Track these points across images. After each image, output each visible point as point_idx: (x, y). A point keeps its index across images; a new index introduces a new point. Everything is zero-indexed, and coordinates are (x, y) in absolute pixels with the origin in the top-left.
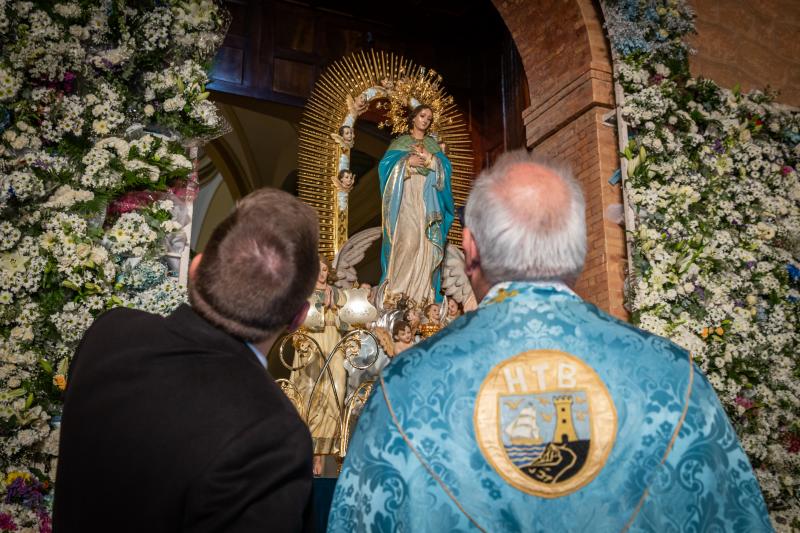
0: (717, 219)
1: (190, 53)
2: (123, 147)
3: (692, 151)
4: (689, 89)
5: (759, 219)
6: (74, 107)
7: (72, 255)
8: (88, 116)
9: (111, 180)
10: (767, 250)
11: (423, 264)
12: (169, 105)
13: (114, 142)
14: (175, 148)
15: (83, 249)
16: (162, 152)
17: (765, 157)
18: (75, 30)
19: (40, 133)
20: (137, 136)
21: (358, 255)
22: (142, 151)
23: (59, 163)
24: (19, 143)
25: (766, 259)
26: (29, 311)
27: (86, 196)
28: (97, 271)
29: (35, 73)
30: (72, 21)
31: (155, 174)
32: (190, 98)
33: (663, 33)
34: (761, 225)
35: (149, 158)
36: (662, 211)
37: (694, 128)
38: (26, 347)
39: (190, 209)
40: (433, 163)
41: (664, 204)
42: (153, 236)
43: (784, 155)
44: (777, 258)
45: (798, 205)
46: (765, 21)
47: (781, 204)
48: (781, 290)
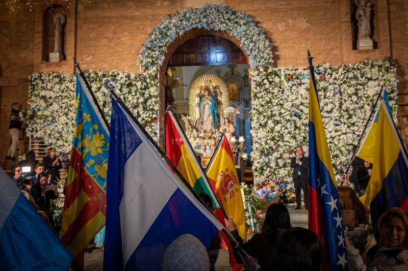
0: (275, 104)
1: (154, 96)
2: (144, 115)
3: (266, 90)
4: (270, 73)
5: (287, 101)
6: (136, 111)
8: (138, 112)
9: (144, 122)
10: (289, 109)
11: (209, 122)
12: (151, 107)
13: (143, 115)
14: (153, 114)
16: (151, 115)
17: (289, 86)
18: (135, 97)
20: (147, 113)
22: (148, 116)
25: (290, 111)
32: (153, 106)
33: (263, 60)
34: (288, 103)
35: (148, 117)
37: (268, 83)
39: (158, 123)
41: (258, 104)
42: (151, 130)
43: (298, 83)
44: (291, 110)
45: (302, 95)
46: (308, 40)
47: (294, 97)
48: (290, 119)
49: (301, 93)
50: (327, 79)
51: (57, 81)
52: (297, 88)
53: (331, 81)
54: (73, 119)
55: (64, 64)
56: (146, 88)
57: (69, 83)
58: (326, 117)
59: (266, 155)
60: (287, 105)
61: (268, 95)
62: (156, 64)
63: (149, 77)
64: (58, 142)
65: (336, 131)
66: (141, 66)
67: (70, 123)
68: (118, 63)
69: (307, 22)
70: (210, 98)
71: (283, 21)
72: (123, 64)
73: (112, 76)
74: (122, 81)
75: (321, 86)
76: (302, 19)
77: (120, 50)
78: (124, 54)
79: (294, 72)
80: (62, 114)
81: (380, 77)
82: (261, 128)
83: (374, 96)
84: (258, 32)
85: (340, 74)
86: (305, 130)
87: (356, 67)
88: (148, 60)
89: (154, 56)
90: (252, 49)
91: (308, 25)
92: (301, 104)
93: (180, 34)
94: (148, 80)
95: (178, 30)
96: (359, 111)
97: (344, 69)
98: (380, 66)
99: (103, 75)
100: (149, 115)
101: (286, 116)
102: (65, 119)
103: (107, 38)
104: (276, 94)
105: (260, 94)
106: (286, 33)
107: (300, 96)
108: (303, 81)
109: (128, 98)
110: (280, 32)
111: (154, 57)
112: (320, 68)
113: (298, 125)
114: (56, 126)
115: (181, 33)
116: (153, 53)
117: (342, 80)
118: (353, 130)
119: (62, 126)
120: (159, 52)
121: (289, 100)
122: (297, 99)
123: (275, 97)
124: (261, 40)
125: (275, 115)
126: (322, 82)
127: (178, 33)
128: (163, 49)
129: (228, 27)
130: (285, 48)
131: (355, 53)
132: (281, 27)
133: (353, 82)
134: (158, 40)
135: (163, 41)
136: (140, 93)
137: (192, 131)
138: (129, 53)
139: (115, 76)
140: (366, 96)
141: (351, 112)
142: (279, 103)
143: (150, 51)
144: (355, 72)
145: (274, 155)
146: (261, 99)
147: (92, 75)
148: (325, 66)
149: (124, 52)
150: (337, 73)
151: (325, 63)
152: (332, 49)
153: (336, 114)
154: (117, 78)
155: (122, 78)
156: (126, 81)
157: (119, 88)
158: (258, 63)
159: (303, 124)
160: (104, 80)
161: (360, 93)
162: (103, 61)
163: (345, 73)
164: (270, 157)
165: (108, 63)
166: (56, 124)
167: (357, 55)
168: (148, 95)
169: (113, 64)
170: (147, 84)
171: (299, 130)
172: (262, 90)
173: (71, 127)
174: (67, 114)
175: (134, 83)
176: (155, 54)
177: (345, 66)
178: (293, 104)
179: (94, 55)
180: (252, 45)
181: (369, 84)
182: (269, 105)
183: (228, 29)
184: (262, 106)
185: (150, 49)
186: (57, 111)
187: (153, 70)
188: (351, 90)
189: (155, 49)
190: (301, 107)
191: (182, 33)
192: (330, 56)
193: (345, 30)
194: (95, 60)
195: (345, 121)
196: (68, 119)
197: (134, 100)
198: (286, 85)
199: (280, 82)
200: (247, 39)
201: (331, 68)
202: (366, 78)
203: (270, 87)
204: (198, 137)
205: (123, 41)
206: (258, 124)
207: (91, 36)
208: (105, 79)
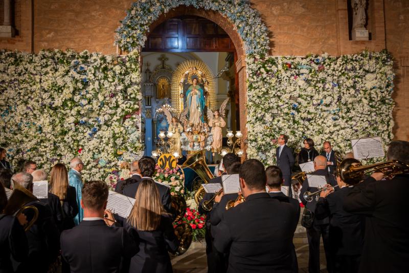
0: (272, 96)
1: (136, 84)
2: (124, 106)
3: (263, 79)
4: (266, 61)
5: (285, 93)
6: (114, 100)
7: (117, 130)
8: (117, 102)
9: (124, 114)
10: (287, 101)
11: (197, 115)
12: (132, 96)
14: (134, 104)
15: (119, 129)
16: (132, 106)
17: (287, 76)
18: (112, 84)
19: (109, 106)
20: (127, 103)
21: (186, 113)
22: (128, 107)
23: (113, 111)
24: (105, 109)
25: (287, 103)
26: (112, 140)
27: (118, 118)
28: (121, 132)
29: (106, 95)
30: (111, 82)
31: (131, 111)
32: (136, 95)
33: (259, 46)
34: (286, 95)
35: (129, 108)
36: (254, 97)
37: (265, 73)
38: (112, 147)
39: (140, 115)
40: (197, 92)
41: (254, 95)
42: (132, 123)
43: (296, 73)
44: (289, 103)
45: (300, 86)
46: (304, 27)
47: (292, 88)
48: (289, 112)
49: (299, 84)
50: (325, 70)
51: (12, 61)
52: (295, 78)
53: (330, 72)
54: (34, 109)
55: (19, 41)
56: (127, 73)
57: (28, 64)
58: (325, 111)
59: (264, 152)
60: (285, 97)
61: (265, 85)
62: (137, 45)
63: (129, 60)
64: (15, 137)
65: (335, 126)
66: (117, 47)
67: (31, 113)
68: (87, 42)
69: (303, 7)
70: (198, 87)
71: (277, 5)
72: (94, 44)
73: (83, 57)
74: (96, 64)
75: (320, 77)
76: (298, 3)
77: (90, 26)
78: (95, 32)
79: (292, 61)
80: (20, 102)
81: (377, 70)
82: (258, 122)
83: (371, 89)
84: (254, 14)
85: (338, 65)
86: (303, 125)
87: (354, 59)
88: (128, 40)
89: (135, 35)
90: (247, 34)
91: (303, 10)
92: (299, 97)
93: (165, 12)
94: (128, 64)
95: (163, 7)
96: (357, 105)
97: (343, 60)
98: (377, 58)
99: (72, 56)
100: (131, 105)
101: (284, 108)
102: (25, 108)
103: (73, 11)
104: (273, 85)
105: (257, 84)
106: (281, 18)
107: (298, 87)
108: (302, 71)
109: (103, 84)
110: (275, 16)
111: (134, 37)
112: (318, 57)
113: (297, 119)
114: (12, 117)
115: (166, 10)
116: (134, 32)
117: (341, 71)
118: (351, 125)
119: (20, 117)
120: (140, 30)
121: (287, 91)
122: (295, 90)
123: (272, 88)
124: (258, 23)
125: (273, 107)
126: (321, 73)
127: (162, 10)
128: (146, 27)
129: (220, 7)
130: (280, 33)
131: (352, 44)
132: (275, 10)
133: (351, 74)
134: (139, 17)
135: (145, 18)
136: (119, 79)
137: (177, 125)
138: (101, 31)
139: (87, 58)
140: (364, 89)
141: (350, 106)
142: (276, 95)
143: (130, 29)
144: (353, 64)
145: (271, 151)
146: (258, 90)
147: (58, 55)
148: (323, 55)
149: (95, 29)
150: (336, 64)
151: (324, 53)
152: (328, 38)
153: (334, 108)
154: (89, 60)
155: (95, 60)
156: (101, 64)
157: (93, 72)
158: (253, 49)
159: (302, 118)
160: (73, 62)
161: (358, 86)
162: (69, 39)
163: (343, 64)
164: (267, 153)
165: (75, 42)
166: (13, 114)
167: (354, 46)
168: (129, 81)
169: (81, 44)
170: (127, 68)
171: (298, 124)
172: (259, 80)
173: (32, 119)
174: (26, 103)
175: (110, 66)
176: (136, 33)
177: (344, 56)
178: (291, 96)
179: (56, 32)
180: (247, 28)
181: (366, 76)
182: (266, 96)
183: (220, 9)
184: (259, 97)
185: (129, 26)
186: (13, 99)
187: (133, 52)
188: (349, 83)
189: (136, 28)
190: (300, 100)
191: (168, 10)
192: (326, 46)
193: (341, 18)
194: (59, 37)
195: (344, 115)
196: (28, 108)
197: (111, 87)
198: (284, 75)
199: (278, 71)
200: (242, 21)
201: (329, 59)
202: (364, 70)
203: (267, 76)
204: (184, 131)
205: (94, 16)
206: (255, 118)
207: (53, 7)
208: (75, 60)
